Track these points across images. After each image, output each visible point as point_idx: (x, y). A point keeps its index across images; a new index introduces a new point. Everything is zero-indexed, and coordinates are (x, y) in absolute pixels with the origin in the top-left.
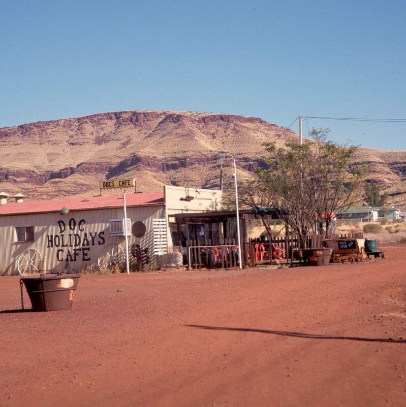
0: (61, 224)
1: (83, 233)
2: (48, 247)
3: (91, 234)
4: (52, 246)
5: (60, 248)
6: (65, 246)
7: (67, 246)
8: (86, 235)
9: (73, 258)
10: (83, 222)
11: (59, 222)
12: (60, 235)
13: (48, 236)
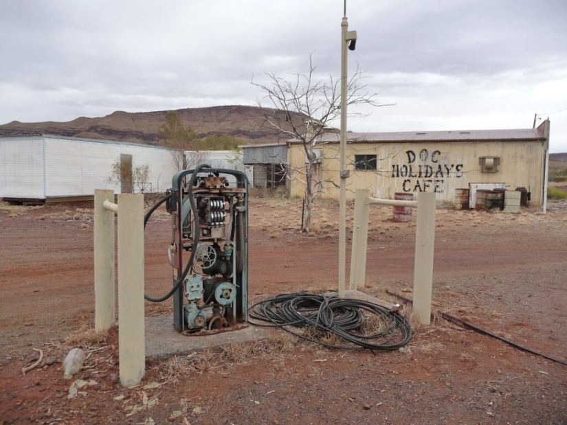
0: (411, 154)
1: (437, 164)
2: (393, 176)
3: (445, 166)
4: (398, 176)
5: (407, 178)
6: (413, 176)
7: (416, 176)
8: (440, 167)
9: (422, 189)
10: (437, 153)
11: (408, 152)
12: (407, 165)
13: (394, 166)
